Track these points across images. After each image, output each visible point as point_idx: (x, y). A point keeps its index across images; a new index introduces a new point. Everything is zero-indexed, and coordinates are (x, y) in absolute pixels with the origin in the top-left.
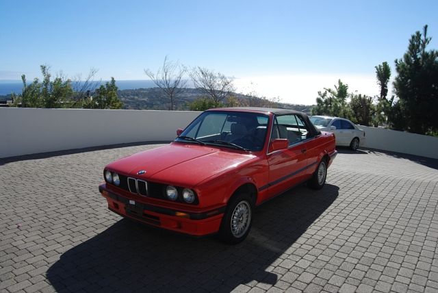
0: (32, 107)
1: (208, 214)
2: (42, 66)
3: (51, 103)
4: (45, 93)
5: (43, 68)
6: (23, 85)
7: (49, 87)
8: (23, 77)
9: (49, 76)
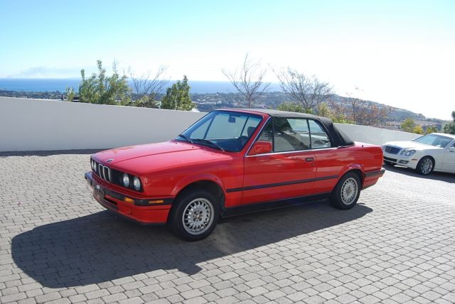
0: (87, 102)
1: (150, 202)
2: (98, 61)
3: (105, 100)
4: (101, 88)
5: (100, 63)
6: (82, 79)
7: (104, 83)
8: (83, 72)
9: (104, 71)
